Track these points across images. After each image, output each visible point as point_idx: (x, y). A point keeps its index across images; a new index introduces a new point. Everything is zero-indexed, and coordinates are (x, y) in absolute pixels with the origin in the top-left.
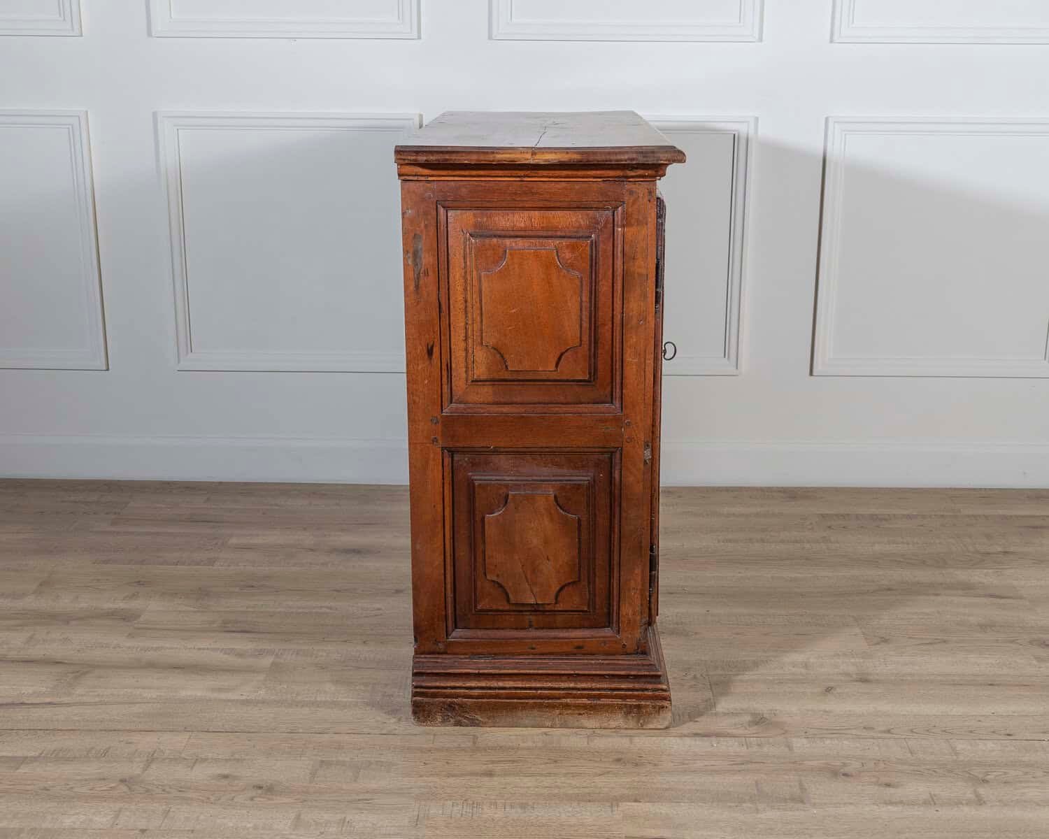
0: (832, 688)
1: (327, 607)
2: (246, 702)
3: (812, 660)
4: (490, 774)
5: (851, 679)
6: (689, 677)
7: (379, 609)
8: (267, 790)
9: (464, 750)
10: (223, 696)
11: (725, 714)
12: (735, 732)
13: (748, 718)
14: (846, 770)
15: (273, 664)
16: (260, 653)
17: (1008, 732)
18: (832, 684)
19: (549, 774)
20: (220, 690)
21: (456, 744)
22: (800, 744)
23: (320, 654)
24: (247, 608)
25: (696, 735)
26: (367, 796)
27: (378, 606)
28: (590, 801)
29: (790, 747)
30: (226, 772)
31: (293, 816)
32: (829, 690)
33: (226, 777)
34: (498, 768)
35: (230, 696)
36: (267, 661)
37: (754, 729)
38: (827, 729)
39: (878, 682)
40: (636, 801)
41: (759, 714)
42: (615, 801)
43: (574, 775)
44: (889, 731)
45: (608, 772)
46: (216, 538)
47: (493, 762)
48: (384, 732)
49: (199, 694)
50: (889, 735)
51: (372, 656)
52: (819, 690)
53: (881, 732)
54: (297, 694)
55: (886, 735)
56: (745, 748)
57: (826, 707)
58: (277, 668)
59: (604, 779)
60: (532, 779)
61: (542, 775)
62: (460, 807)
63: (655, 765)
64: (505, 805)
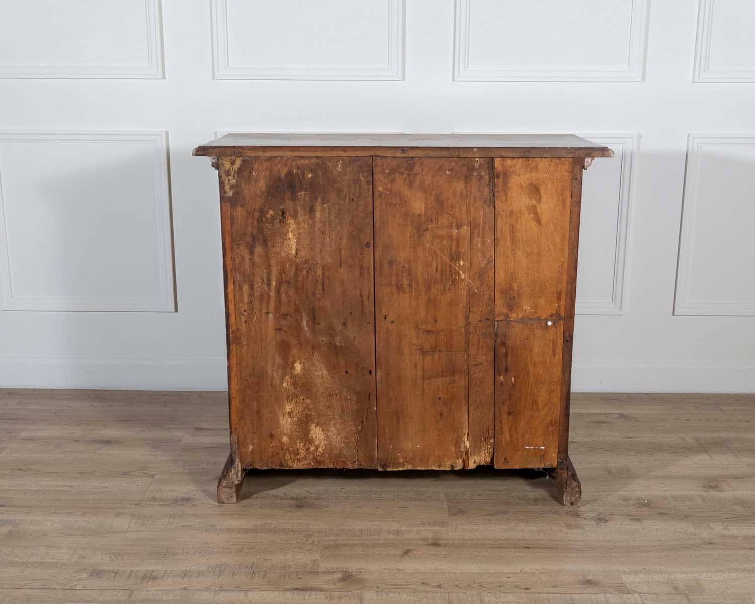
0: (410, 551)
1: (68, 486)
3: (403, 528)
5: (427, 543)
6: (309, 542)
7: (106, 487)
11: (323, 572)
12: (326, 587)
13: (340, 576)
15: (10, 531)
17: (526, 587)
18: (411, 548)
21: (115, 598)
22: (370, 597)
23: (47, 523)
24: (11, 486)
25: (297, 589)
27: (104, 485)
29: (361, 600)
32: (407, 552)
36: (5, 529)
37: (340, 585)
38: (394, 585)
39: (445, 545)
41: (349, 572)
44: (439, 586)
46: (12, 432)
48: (66, 588)
50: (439, 589)
51: (84, 525)
52: (400, 552)
53: (434, 587)
54: (16, 556)
55: (436, 589)
56: (328, 600)
57: (400, 566)
58: (10, 535)
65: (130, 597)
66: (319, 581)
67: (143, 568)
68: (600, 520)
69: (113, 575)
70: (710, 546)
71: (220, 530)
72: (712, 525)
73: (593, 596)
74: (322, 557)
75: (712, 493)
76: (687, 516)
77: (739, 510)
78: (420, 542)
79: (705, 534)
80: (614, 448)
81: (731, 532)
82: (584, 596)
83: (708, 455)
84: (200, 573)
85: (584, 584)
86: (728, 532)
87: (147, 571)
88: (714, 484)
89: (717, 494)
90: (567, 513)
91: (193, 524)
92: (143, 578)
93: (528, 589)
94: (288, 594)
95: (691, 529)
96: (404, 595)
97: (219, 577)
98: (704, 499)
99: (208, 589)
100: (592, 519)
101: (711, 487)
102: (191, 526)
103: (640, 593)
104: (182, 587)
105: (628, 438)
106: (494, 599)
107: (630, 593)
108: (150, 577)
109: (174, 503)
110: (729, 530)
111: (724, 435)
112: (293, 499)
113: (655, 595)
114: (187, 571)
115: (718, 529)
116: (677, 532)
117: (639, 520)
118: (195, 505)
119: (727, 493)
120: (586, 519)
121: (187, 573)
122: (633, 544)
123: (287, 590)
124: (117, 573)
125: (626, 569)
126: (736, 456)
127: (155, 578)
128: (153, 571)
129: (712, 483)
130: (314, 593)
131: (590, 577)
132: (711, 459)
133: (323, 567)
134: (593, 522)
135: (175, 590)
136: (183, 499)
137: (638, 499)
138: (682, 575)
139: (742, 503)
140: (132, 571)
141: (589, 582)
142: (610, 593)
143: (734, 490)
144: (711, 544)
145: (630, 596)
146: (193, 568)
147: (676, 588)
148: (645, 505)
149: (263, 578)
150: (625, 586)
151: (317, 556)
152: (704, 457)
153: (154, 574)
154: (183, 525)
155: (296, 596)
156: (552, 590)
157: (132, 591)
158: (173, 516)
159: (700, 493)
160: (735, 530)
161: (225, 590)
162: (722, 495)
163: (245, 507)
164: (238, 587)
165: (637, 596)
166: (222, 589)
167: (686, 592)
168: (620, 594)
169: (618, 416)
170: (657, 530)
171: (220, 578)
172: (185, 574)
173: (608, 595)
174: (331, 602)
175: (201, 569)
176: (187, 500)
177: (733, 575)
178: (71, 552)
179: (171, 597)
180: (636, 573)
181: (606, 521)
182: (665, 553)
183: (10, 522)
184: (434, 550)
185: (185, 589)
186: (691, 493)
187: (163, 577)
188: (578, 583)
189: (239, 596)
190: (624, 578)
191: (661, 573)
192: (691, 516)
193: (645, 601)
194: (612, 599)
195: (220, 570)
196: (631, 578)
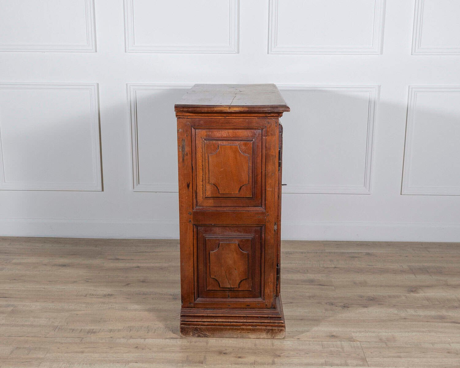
1: (43, 288)
4: (82, 352)
7: (64, 289)
9: (76, 343)
14: (226, 351)
15: (12, 310)
16: (8, 306)
19: (106, 352)
21: (73, 341)
22: (212, 342)
23: (33, 306)
24: (10, 288)
25: (172, 338)
26: (30, 360)
27: (63, 287)
28: (118, 362)
29: (207, 343)
34: (87, 350)
36: (10, 309)
40: (136, 363)
42: (129, 362)
43: (116, 353)
45: (130, 352)
46: (7, 260)
47: (86, 348)
48: (47, 336)
51: (53, 307)
54: (17, 322)
56: (189, 343)
58: (13, 312)
59: (127, 354)
60: (99, 354)
61: (103, 353)
62: (65, 364)
63: (150, 349)
64: (83, 364)
65: (82, 340)
67: (88, 328)
68: (345, 307)
69: (71, 331)
70: (405, 320)
71: (130, 310)
72: (408, 310)
73: (334, 343)
75: (413, 294)
76: (394, 306)
77: (426, 303)
79: (403, 314)
80: (360, 271)
81: (418, 313)
82: (329, 343)
83: (415, 275)
84: (119, 331)
85: (330, 337)
86: (416, 313)
87: (90, 329)
88: (414, 290)
89: (415, 295)
90: (326, 303)
91: (114, 307)
92: (88, 332)
93: (299, 339)
94: (167, 340)
95: (396, 312)
96: (231, 341)
98: (406, 297)
99: (123, 338)
100: (341, 306)
101: (412, 291)
102: (114, 308)
103: (360, 342)
104: (109, 336)
105: (369, 265)
106: (279, 343)
107: (355, 341)
108: (92, 332)
109: (104, 297)
110: (417, 312)
111: (426, 264)
112: (172, 295)
113: (368, 343)
114: (112, 329)
115: (411, 312)
116: (387, 313)
117: (367, 307)
118: (115, 298)
119: (421, 294)
120: (336, 306)
121: (112, 330)
122: (362, 319)
123: (167, 338)
124: (73, 330)
125: (355, 331)
126: (431, 276)
127: (94, 333)
128: (93, 329)
131: (334, 334)
132: (416, 277)
134: (340, 308)
135: (105, 338)
136: (109, 295)
137: (369, 297)
138: (384, 333)
139: (428, 299)
140: (82, 329)
141: (333, 336)
142: (344, 341)
143: (425, 293)
145: (354, 343)
146: (116, 328)
147: (381, 339)
148: (371, 300)
149: (154, 332)
150: (353, 338)
152: (412, 276)
153: (94, 330)
154: (110, 307)
155: (172, 341)
156: (311, 339)
157: (83, 338)
158: (104, 303)
159: (404, 294)
160: (421, 313)
161: (133, 338)
162: (417, 295)
163: (144, 299)
164: (140, 337)
165: (358, 343)
166: (131, 337)
167: (386, 341)
168: (349, 342)
169: (365, 254)
170: (376, 312)
171: (130, 333)
172: (111, 331)
173: (343, 342)
174: (191, 344)
175: (120, 328)
176: (111, 295)
177: (414, 334)
178: (48, 320)
179: (104, 341)
180: (360, 332)
181: (348, 307)
182: (378, 323)
183: (12, 305)
185: (111, 337)
186: (399, 294)
187: (99, 332)
188: (327, 336)
189: (141, 341)
190: (353, 334)
191: (374, 332)
192: (397, 305)
193: (362, 346)
194: (345, 344)
195: (130, 329)
196: (357, 334)
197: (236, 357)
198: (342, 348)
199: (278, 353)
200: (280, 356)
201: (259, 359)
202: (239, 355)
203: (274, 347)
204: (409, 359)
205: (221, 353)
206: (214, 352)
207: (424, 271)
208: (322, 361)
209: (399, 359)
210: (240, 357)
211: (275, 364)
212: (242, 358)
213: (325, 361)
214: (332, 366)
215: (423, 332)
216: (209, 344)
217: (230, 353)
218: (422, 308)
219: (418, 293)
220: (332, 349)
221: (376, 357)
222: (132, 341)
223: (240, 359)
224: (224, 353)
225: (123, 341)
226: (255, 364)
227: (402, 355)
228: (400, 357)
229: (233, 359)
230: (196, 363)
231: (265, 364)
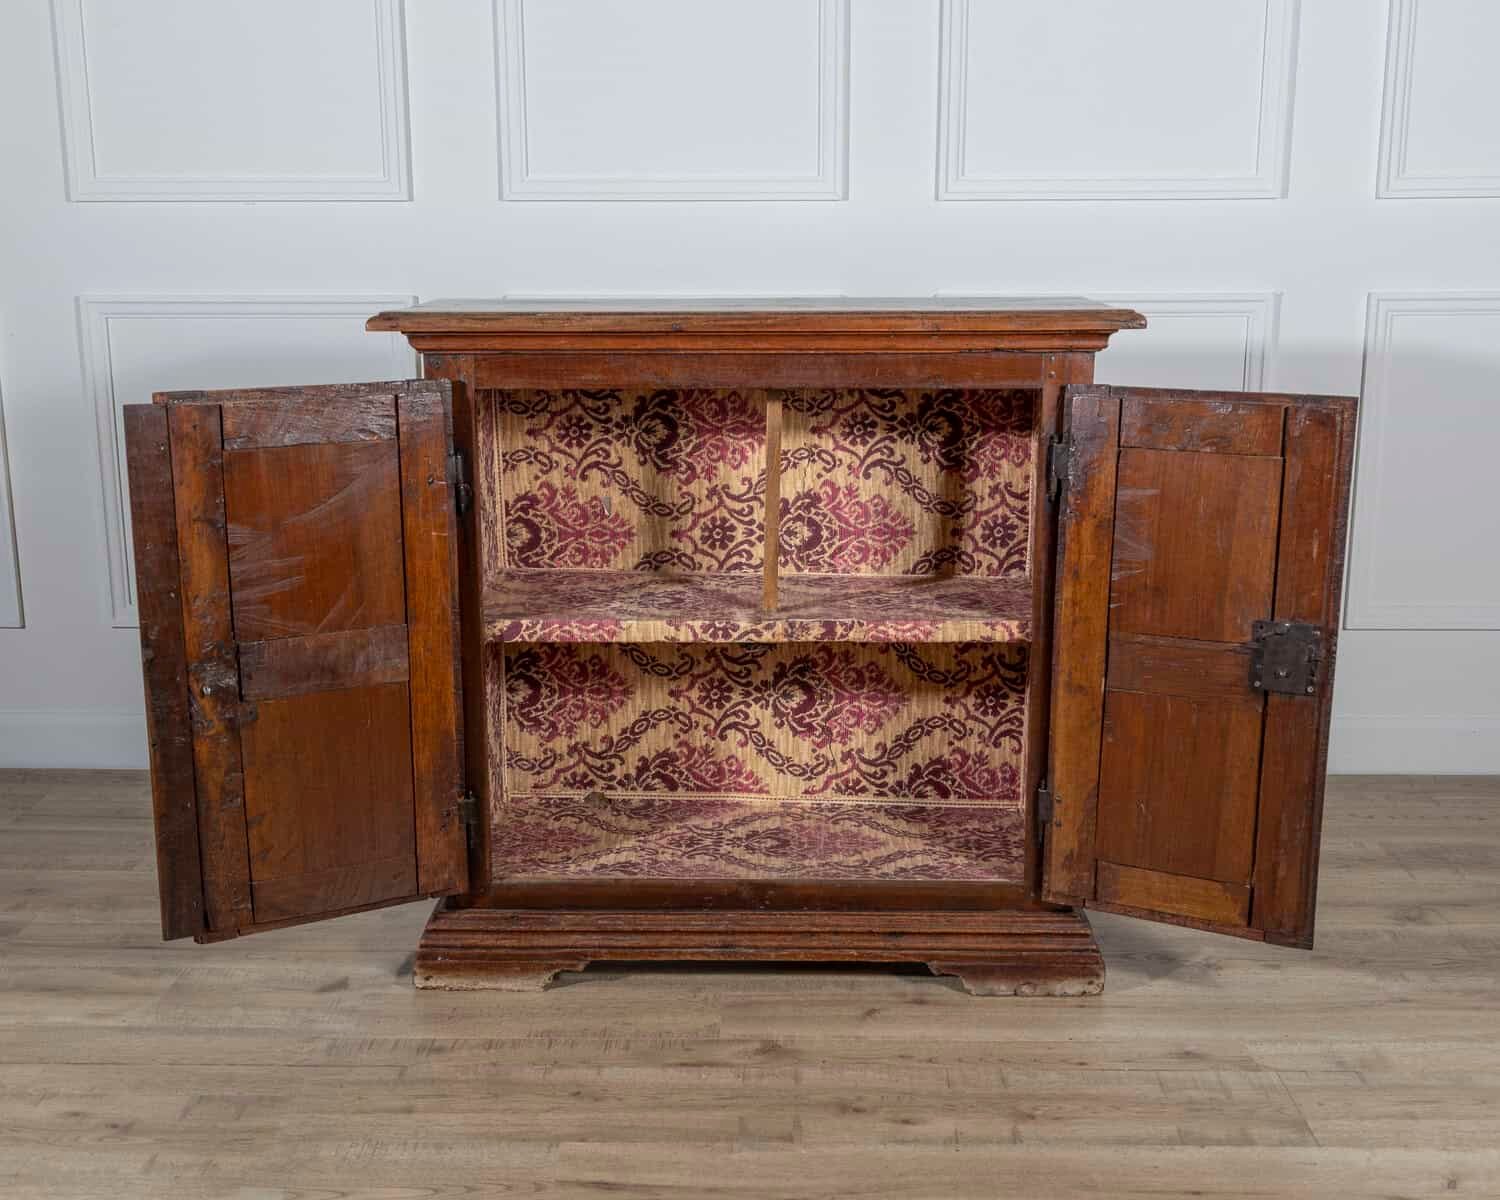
0: (874, 1011)
2: (129, 1030)
4: (409, 1111)
5: (906, 1000)
6: (699, 999)
8: (122, 1129)
9: (386, 1083)
10: (103, 1022)
11: (728, 1041)
12: (735, 1061)
13: (757, 1045)
14: (860, 1104)
15: (176, 985)
16: (160, 972)
17: (1081, 1061)
18: (877, 1007)
19: (484, 1110)
20: (98, 1016)
21: (376, 1078)
22: (811, 1075)
23: (238, 973)
25: (684, 1064)
26: (247, 1136)
28: (524, 1140)
29: (797, 1078)
30: (76, 1108)
31: (147, 1157)
32: (871, 1013)
33: (76, 1114)
34: (420, 1103)
35: (110, 1022)
36: (167, 982)
37: (759, 1058)
38: (852, 1058)
39: (938, 1004)
40: (583, 1140)
41: (772, 1041)
42: (556, 1140)
43: (513, 1111)
44: (930, 1061)
45: (559, 1108)
47: (417, 1097)
49: (69, 1020)
50: (930, 1064)
51: (301, 975)
52: (859, 1012)
53: (920, 1061)
54: (193, 1020)
55: (924, 1065)
56: (740, 1079)
57: (862, 1033)
58: (177, 989)
59: (550, 1115)
60: (460, 1116)
61: (473, 1111)
62: (360, 1148)
63: (620, 1099)
64: (416, 1146)
66: (722, 1054)
67: (416, 1036)
68: (1210, 967)
70: (1405, 1004)
72: (1409, 974)
73: (1196, 1075)
74: (723, 1020)
75: (1411, 927)
76: (1363, 962)
77: (1460, 952)
78: (890, 999)
79: (1395, 987)
81: (1442, 984)
82: (1181, 1075)
83: (1407, 871)
84: (515, 1044)
85: (1180, 1058)
86: (1435, 984)
87: (427, 1040)
88: (1413, 914)
89: (1422, 929)
92: (419, 1051)
93: (1082, 1064)
94: (671, 1071)
95: (1371, 980)
96: (870, 1073)
97: (549, 1047)
98: (1394, 935)
99: (532, 1064)
100: (1197, 965)
101: (1409, 919)
103: (1277, 1070)
104: (487, 1061)
106: (1025, 1078)
107: (1260, 1070)
108: (433, 1049)
110: (1438, 982)
111: (1435, 840)
113: (1303, 1075)
114: (491, 1041)
115: (1419, 980)
116: (1344, 985)
117: (1278, 967)
119: (1438, 927)
120: (1184, 966)
121: (494, 1043)
122: (1268, 1001)
123: (670, 1065)
124: (372, 1043)
125: (1255, 1037)
126: (1458, 872)
127: (440, 1050)
128: (434, 1041)
129: (1412, 912)
130: (714, 1069)
131: (1191, 1048)
132: (1412, 876)
133: (727, 1032)
134: (1197, 971)
135: (477, 1066)
138: (1350, 1045)
139: (1464, 941)
140: (397, 1043)
141: (1189, 1055)
142: (1225, 1070)
143: (1450, 923)
144: (1403, 1000)
145: (1260, 1074)
146: (503, 1037)
147: (1340, 1063)
149: (625, 1049)
150: (1252, 1060)
151: (717, 1020)
152: (1400, 875)
153: (437, 1044)
155: (684, 1074)
156: (1120, 1066)
157: (405, 1067)
159: (1390, 928)
160: (1451, 982)
161: (562, 1067)
162: (1429, 930)
164: (583, 1062)
165: (1272, 1074)
166: (556, 1064)
167: (1360, 1069)
168: (1243, 1073)
170: (1309, 981)
171: (552, 1049)
172: (489, 1045)
173: (1222, 1073)
174: (746, 1082)
175: (516, 1037)
177: (1442, 1045)
178: (288, 1013)
179: (471, 1076)
180: (1271, 1041)
181: (1221, 968)
182: (1323, 1015)
184: (917, 1010)
185: (494, 1064)
186: (1372, 927)
187: (453, 1049)
188: (1170, 1055)
189: (586, 1075)
190: (1252, 1049)
191: (1315, 1042)
192: (1370, 961)
193: (1286, 1082)
194: (1231, 1077)
195: (550, 1038)
196: (1263, 1049)
197: (895, 1121)
198: (1226, 1090)
199: (1025, 1107)
200: (1032, 1117)
201: (969, 1126)
202: (903, 1116)
203: (1011, 1091)
204: (1444, 1123)
205: (844, 1108)
206: (826, 1106)
207: (1434, 858)
208: (1170, 1129)
209: (1410, 1122)
210: (906, 1122)
211: (1021, 1142)
212: (914, 1124)
213: (1179, 1131)
214: (1203, 1147)
215: (1471, 1040)
216: (804, 1082)
217: (874, 1110)
218: (1449, 968)
219: (1427, 923)
220: (1194, 1094)
221: (1338, 1118)
222: (557, 1075)
223: (909, 1127)
224: (857, 1110)
225: (531, 1074)
226: (957, 1142)
227: (1417, 1109)
228: (1413, 1117)
229: (887, 1127)
230: (770, 1139)
231: (991, 1142)
